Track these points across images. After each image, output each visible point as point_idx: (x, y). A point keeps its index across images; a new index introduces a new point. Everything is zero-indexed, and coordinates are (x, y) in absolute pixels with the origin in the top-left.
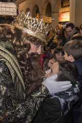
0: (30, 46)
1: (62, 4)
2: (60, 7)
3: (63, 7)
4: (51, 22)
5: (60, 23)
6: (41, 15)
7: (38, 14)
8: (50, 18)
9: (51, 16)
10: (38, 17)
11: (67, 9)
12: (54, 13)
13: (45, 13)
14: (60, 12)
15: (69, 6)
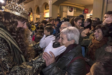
0: (17, 23)
1: (46, 7)
2: (44, 9)
3: (46, 9)
4: (39, 17)
5: (45, 18)
6: (34, 13)
7: (32, 13)
8: (39, 15)
9: (39, 14)
10: (32, 14)
11: (48, 11)
12: (41, 12)
13: (36, 12)
14: (45, 12)
15: (48, 9)
